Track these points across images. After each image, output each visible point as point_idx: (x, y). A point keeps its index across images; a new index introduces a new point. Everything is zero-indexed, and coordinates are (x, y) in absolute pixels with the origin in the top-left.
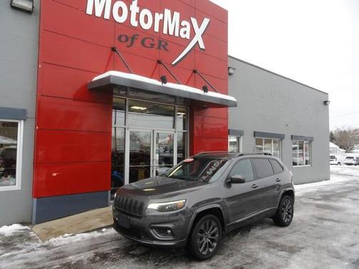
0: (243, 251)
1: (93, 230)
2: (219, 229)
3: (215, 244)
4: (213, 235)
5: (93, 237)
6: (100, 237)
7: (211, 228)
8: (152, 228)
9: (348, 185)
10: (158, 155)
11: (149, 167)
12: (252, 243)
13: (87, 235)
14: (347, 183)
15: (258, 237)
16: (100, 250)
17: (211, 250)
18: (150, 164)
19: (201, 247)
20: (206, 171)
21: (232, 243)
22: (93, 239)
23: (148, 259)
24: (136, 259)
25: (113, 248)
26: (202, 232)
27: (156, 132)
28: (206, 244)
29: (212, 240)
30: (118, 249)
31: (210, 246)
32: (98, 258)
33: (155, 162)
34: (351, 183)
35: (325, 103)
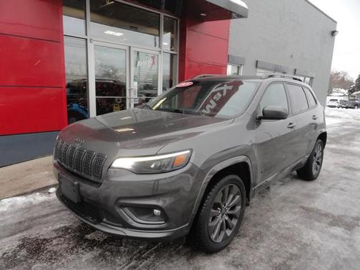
0: (274, 227)
1: (33, 192)
2: (242, 197)
3: (234, 222)
4: (233, 208)
5: (31, 203)
6: (42, 204)
7: (231, 196)
8: (122, 206)
9: (345, 127)
10: (136, 84)
11: (125, 99)
12: (281, 210)
13: (21, 200)
14: (343, 124)
15: (284, 200)
16: (33, 233)
17: (229, 232)
18: (125, 95)
19: (213, 232)
20: (209, 99)
21: (252, 211)
22: (30, 207)
23: (119, 251)
24: (97, 251)
25: (58, 226)
26: (216, 206)
27: (132, 49)
28: (222, 224)
29: (231, 216)
30: (66, 229)
31: (228, 227)
32: (24, 252)
33: (132, 93)
34: (347, 125)
35: (333, 33)
